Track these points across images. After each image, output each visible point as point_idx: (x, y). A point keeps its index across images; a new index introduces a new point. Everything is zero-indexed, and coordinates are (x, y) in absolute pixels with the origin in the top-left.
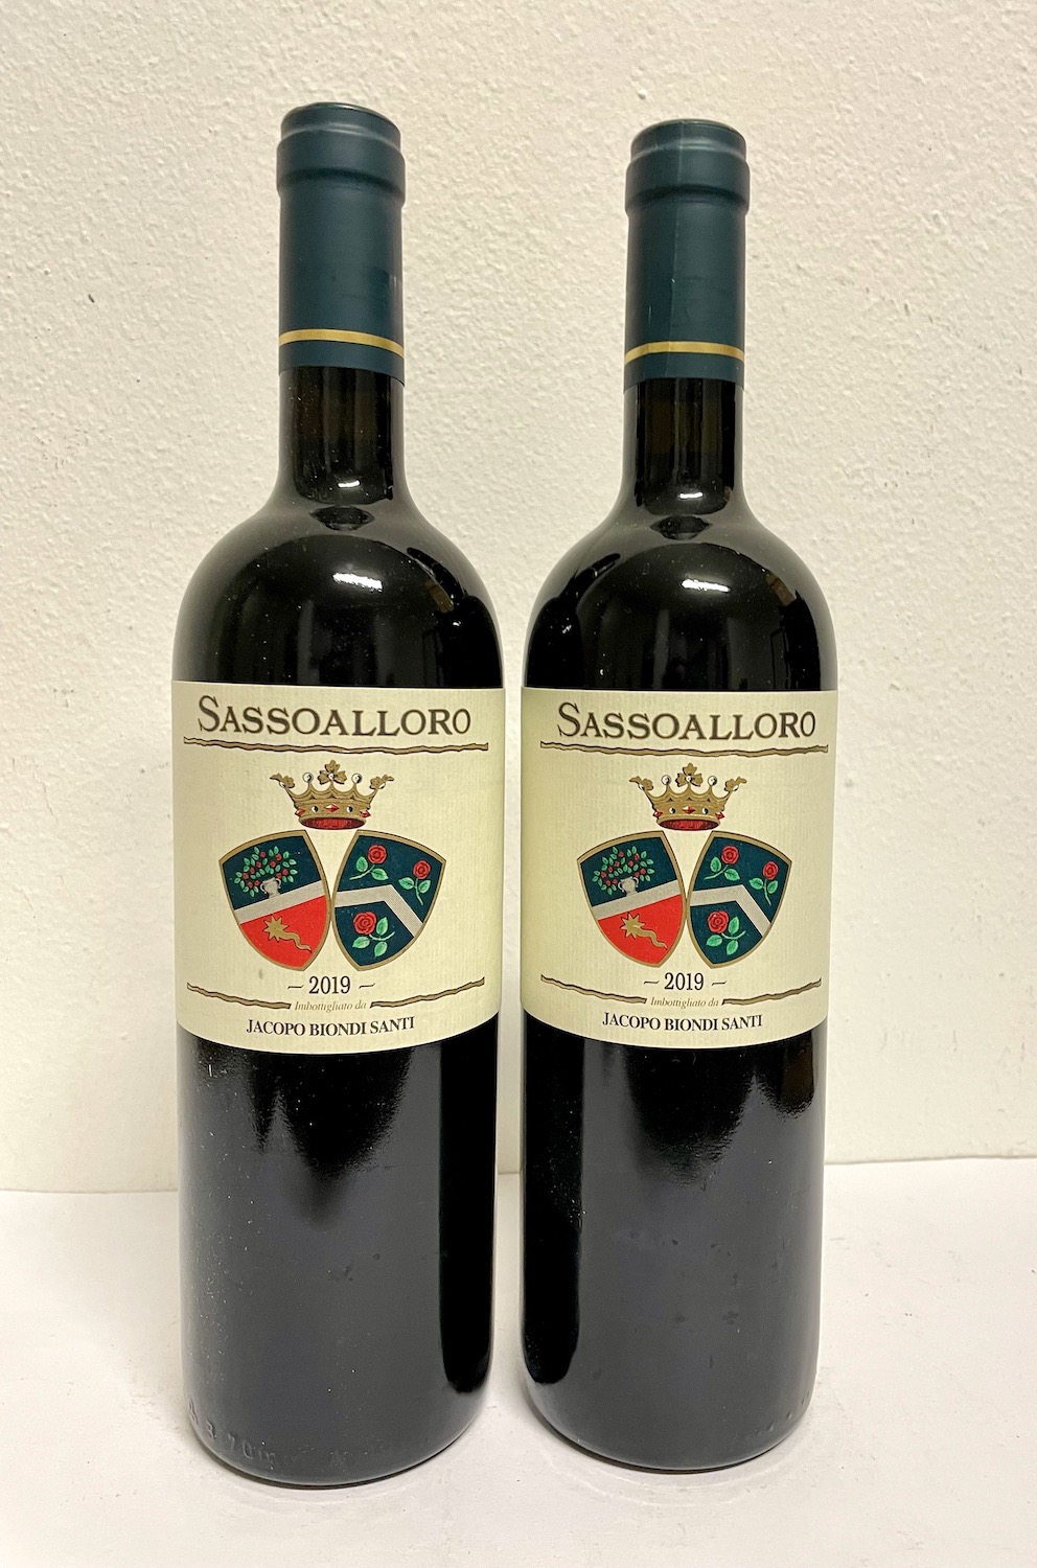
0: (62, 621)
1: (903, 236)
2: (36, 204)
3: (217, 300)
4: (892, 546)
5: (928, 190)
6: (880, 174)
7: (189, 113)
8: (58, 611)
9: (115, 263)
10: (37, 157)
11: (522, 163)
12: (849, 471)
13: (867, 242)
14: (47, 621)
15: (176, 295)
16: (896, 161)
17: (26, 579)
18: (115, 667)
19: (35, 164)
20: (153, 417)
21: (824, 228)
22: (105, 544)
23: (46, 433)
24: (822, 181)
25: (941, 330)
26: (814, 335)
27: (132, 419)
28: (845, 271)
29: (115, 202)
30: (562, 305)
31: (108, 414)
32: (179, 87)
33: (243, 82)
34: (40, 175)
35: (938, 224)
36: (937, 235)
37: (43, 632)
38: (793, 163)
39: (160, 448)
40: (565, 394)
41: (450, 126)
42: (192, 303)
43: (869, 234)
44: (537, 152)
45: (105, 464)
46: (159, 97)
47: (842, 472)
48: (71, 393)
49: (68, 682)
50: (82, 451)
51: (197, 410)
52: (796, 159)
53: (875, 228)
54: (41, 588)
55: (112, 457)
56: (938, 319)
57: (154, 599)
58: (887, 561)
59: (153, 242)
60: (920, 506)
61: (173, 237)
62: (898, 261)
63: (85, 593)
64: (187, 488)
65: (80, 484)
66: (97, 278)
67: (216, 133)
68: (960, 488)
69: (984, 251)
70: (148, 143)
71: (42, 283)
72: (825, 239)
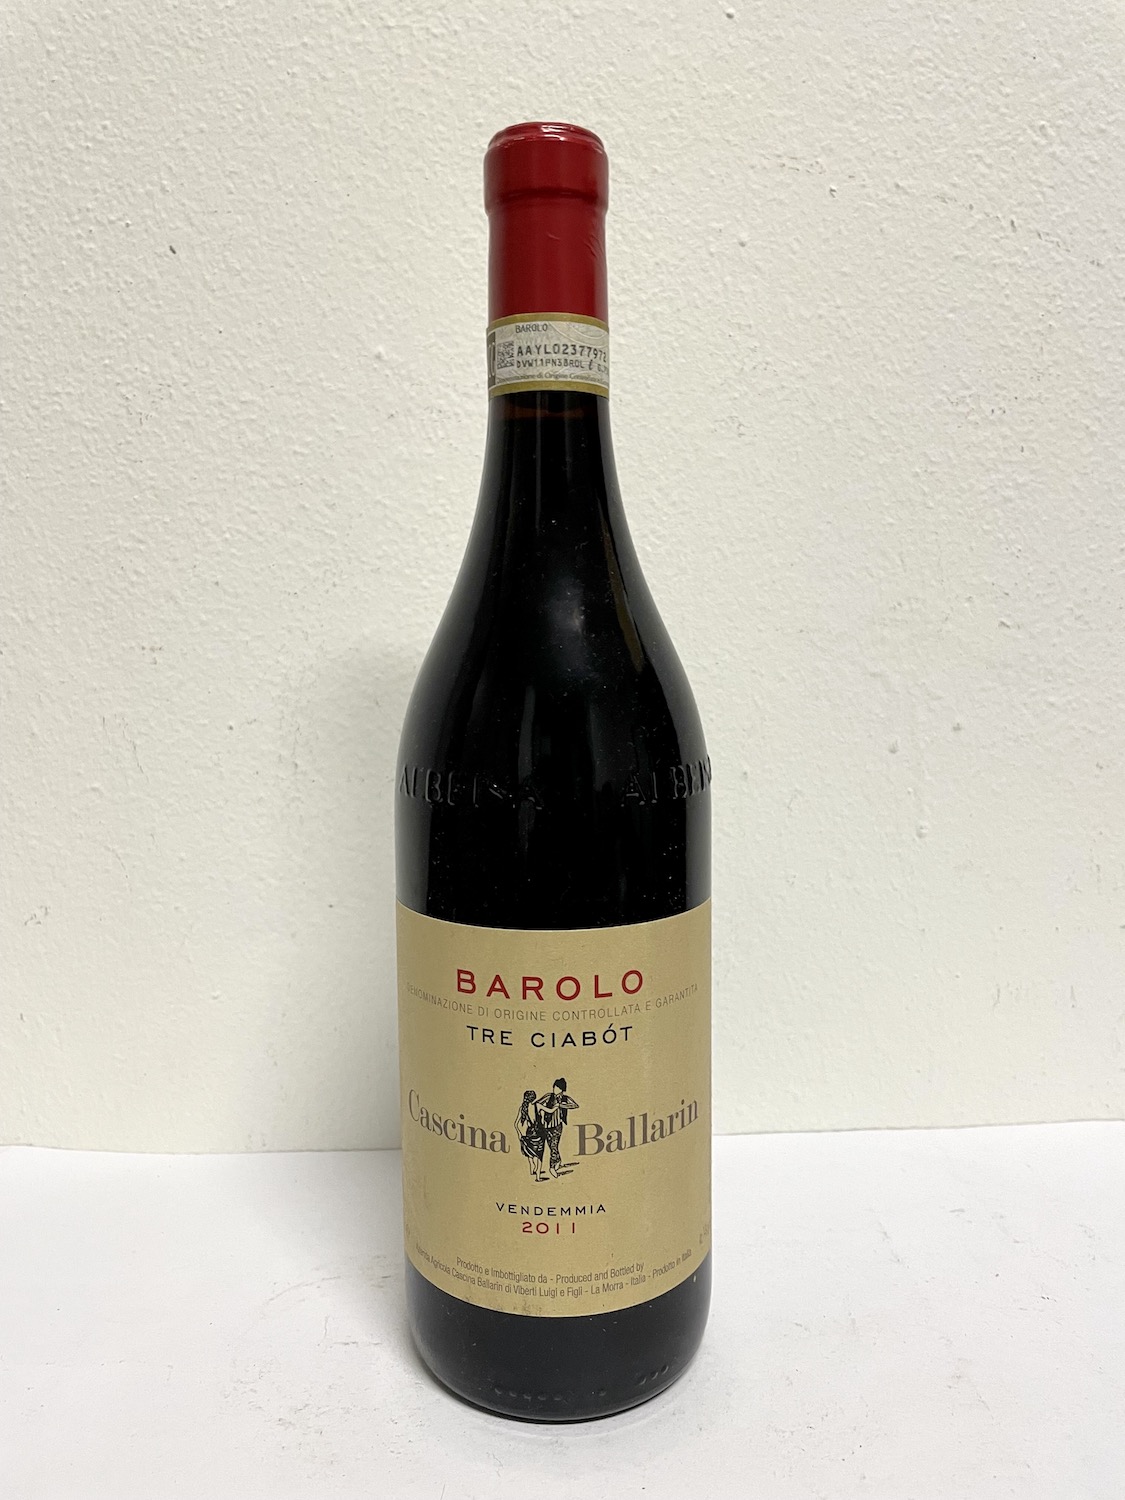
0: (149, 578)
1: (1009, 149)
2: (115, 156)
3: (297, 245)
4: (1001, 477)
5: (1034, 100)
6: (982, 85)
7: (267, 56)
8: (145, 568)
9: (195, 212)
10: (116, 108)
11: (606, 91)
12: (953, 398)
13: (970, 156)
14: (134, 578)
15: (257, 243)
16: (998, 71)
17: (114, 536)
18: (203, 623)
19: (114, 114)
20: (235, 369)
21: (924, 144)
22: (190, 500)
23: (130, 388)
24: (920, 94)
25: (1050, 246)
26: (915, 256)
27: (215, 371)
28: (946, 188)
29: (195, 150)
30: (649, 236)
31: (190, 365)
32: (256, 30)
33: (320, 21)
34: (120, 125)
35: (1045, 136)
36: (1043, 146)
37: (131, 590)
38: (888, 77)
39: (243, 399)
40: (653, 329)
41: (531, 55)
42: (272, 250)
43: (973, 149)
44: (621, 78)
45: (189, 417)
46: (236, 40)
47: (945, 400)
48: (156, 347)
49: (156, 639)
50: (166, 404)
51: (280, 361)
52: (893, 73)
53: (979, 144)
54: (127, 545)
55: (196, 410)
56: (1048, 234)
57: (239, 554)
58: (995, 492)
59: (234, 190)
60: (1031, 432)
61: (253, 183)
62: (1004, 176)
63: (171, 550)
64: (270, 440)
65: (165, 439)
66: (177, 228)
67: (294, 75)
68: (1072, 412)
69: (1095, 162)
70: (226, 88)
71: (123, 235)
72: (925, 154)
